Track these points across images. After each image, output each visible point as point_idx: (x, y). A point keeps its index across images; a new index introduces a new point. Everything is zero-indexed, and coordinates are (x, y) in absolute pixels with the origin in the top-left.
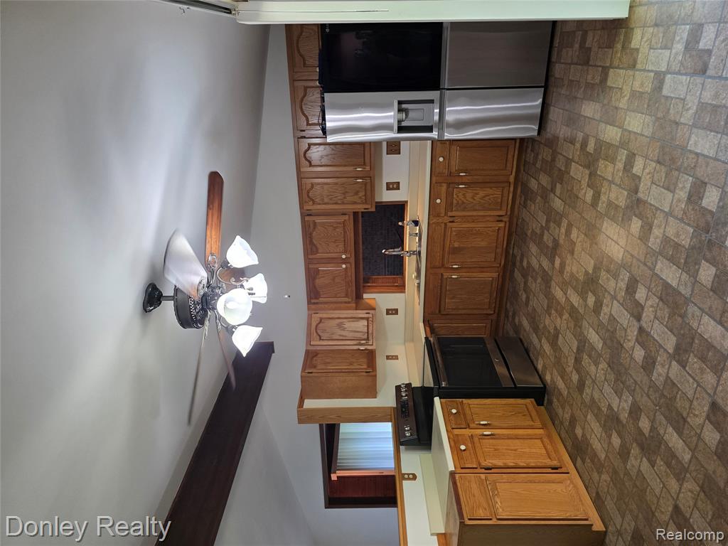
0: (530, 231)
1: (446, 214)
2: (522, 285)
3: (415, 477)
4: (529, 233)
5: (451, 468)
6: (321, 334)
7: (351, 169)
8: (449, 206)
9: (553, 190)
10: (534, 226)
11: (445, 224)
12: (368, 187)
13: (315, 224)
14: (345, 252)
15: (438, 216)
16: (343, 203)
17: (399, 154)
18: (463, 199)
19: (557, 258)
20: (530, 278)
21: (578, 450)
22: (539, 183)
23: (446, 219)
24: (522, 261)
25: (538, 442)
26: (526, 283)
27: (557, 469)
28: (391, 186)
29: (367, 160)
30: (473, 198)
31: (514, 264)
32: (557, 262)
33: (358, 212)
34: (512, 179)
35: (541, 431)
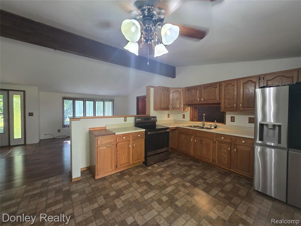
0: (206, 173)
1: (217, 140)
2: (186, 164)
3: (125, 121)
4: (206, 172)
5: (116, 134)
6: (175, 92)
7: (241, 101)
8: (221, 142)
9: (222, 191)
10: (208, 175)
11: (213, 139)
12: (233, 109)
13: (216, 88)
14: (204, 100)
15: (216, 137)
16: (225, 99)
17: (249, 123)
18: (223, 148)
19: (190, 184)
20: (187, 168)
21: (121, 175)
22: (228, 183)
23: (215, 140)
24: (196, 166)
25: (127, 162)
26: (186, 166)
27: (116, 167)
28: (233, 118)
29: (245, 109)
30: (223, 152)
31: (196, 162)
32: (188, 184)
33: (220, 105)
34: (232, 170)
35: (131, 163)
